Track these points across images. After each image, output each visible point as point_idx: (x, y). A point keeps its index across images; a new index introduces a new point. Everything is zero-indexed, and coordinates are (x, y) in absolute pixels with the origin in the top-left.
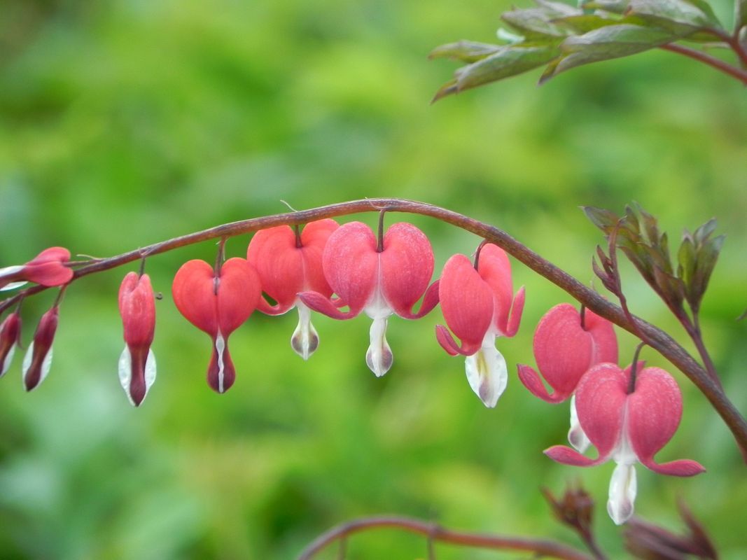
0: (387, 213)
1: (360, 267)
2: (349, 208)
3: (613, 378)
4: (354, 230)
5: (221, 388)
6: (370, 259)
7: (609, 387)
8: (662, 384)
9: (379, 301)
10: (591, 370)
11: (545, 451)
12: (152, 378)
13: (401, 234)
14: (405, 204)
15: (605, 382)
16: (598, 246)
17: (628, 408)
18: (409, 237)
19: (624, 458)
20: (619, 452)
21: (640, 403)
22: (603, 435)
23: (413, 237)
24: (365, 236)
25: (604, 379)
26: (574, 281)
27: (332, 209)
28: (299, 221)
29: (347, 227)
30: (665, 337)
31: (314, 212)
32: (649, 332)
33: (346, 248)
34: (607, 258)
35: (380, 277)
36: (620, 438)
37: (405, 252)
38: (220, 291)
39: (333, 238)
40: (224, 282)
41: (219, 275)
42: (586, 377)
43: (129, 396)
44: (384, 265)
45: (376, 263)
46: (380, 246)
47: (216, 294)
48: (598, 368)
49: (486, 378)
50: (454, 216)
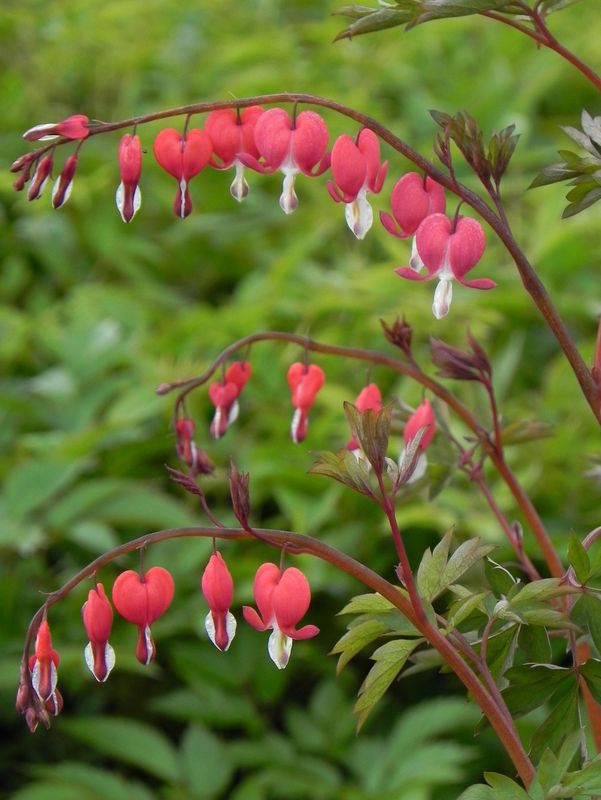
0: (299, 104)
1: (279, 139)
2: (274, 99)
3: (441, 224)
4: (277, 113)
5: (183, 216)
6: (284, 135)
7: (438, 229)
8: (473, 228)
9: (290, 162)
10: (428, 217)
12: (138, 205)
13: (307, 119)
14: (312, 98)
15: (436, 226)
16: (438, 134)
17: (450, 244)
18: (313, 120)
19: (445, 275)
20: (442, 271)
21: (458, 241)
22: (432, 261)
23: (315, 121)
24: (283, 118)
25: (435, 224)
27: (262, 99)
28: (240, 105)
29: (271, 112)
31: (250, 100)
32: (467, 194)
33: (270, 125)
34: (443, 143)
35: (292, 147)
36: (444, 263)
37: (309, 130)
38: (185, 150)
39: (262, 118)
40: (188, 144)
41: (185, 139)
42: (424, 222)
43: (122, 216)
44: (295, 139)
45: (290, 137)
46: (293, 126)
47: (182, 151)
48: (432, 216)
49: (359, 220)
50: (344, 108)
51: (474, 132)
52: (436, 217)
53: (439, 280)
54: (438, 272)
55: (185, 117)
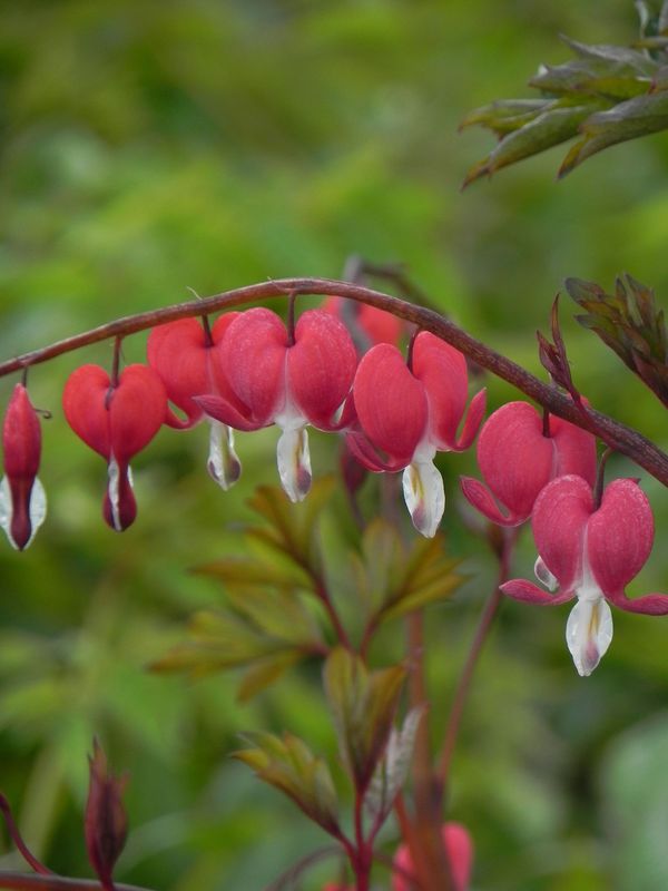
0: (299, 297)
1: (262, 366)
2: (256, 293)
3: (573, 494)
4: (257, 317)
5: (118, 527)
7: (567, 504)
8: (629, 499)
9: (288, 405)
10: (550, 484)
11: (501, 587)
12: (40, 516)
13: (313, 324)
14: (320, 284)
15: (564, 499)
16: (538, 333)
17: (586, 533)
18: (323, 327)
19: (587, 591)
20: (581, 585)
21: (600, 524)
22: (562, 565)
23: (328, 328)
24: (270, 325)
25: (563, 495)
26: (525, 374)
27: (237, 295)
28: (204, 310)
29: (249, 315)
30: (638, 441)
31: (216, 299)
32: (618, 436)
33: (247, 341)
34: (550, 346)
35: (287, 380)
36: (581, 568)
37: (317, 347)
38: (115, 404)
39: (232, 329)
40: (119, 393)
41: (117, 383)
42: (544, 493)
43: (10, 537)
44: (291, 362)
45: (281, 361)
46: (290, 340)
47: (108, 408)
48: (557, 481)
49: (422, 502)
50: (376, 297)
51: (645, 314)
52: (563, 482)
53: (575, 600)
54: (574, 585)
55: (111, 342)
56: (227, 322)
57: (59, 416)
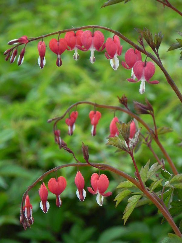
0: (94, 28)
1: (89, 40)
3: (141, 64)
4: (87, 32)
5: (59, 66)
6: (91, 38)
7: (140, 66)
8: (151, 65)
9: (93, 47)
10: (137, 62)
11: (127, 79)
12: (45, 63)
13: (97, 33)
14: (98, 26)
17: (144, 70)
18: (99, 33)
19: (143, 80)
22: (139, 76)
24: (90, 33)
25: (139, 64)
27: (82, 27)
28: (75, 30)
32: (149, 54)
33: (86, 36)
35: (93, 43)
37: (98, 37)
39: (83, 34)
40: (60, 43)
41: (59, 41)
42: (135, 64)
43: (40, 67)
44: (93, 40)
46: (93, 35)
47: (58, 45)
49: (115, 64)
50: (109, 29)
51: (149, 34)
52: (139, 62)
53: (141, 82)
54: (141, 79)
55: (58, 34)
56: (82, 32)
57: (48, 47)
